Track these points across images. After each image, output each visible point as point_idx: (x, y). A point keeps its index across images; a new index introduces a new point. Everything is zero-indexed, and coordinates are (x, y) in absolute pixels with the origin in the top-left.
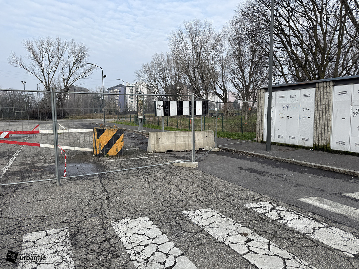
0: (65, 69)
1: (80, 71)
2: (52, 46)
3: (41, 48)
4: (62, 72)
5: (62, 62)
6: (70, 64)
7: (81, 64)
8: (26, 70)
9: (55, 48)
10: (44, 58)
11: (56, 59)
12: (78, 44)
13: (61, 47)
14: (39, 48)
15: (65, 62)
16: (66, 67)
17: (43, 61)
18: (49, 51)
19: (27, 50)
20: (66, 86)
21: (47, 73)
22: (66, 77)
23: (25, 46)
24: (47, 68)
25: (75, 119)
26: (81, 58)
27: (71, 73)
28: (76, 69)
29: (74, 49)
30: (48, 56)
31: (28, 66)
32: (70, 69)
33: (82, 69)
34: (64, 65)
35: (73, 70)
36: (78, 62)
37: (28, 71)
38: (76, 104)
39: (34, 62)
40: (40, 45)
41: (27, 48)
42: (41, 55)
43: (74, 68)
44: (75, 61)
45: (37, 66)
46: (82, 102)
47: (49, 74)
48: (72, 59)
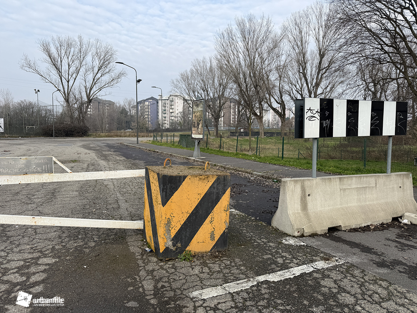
0: (88, 76)
1: (106, 78)
2: (73, 47)
3: (60, 49)
4: (84, 79)
5: (84, 66)
6: (94, 69)
7: (107, 70)
8: (40, 76)
9: (76, 49)
10: (63, 61)
11: (77, 63)
12: (104, 45)
13: (84, 49)
14: (57, 49)
15: (88, 67)
16: (89, 73)
17: (61, 65)
18: (69, 54)
19: (42, 51)
20: (88, 96)
21: (66, 80)
22: (89, 85)
23: (39, 46)
24: (66, 74)
25: (99, 137)
26: (107, 62)
27: (95, 81)
28: (101, 76)
29: (99, 51)
30: (67, 59)
31: (43, 72)
32: (94, 76)
33: (109, 76)
34: (86, 71)
35: (97, 77)
36: (103, 67)
37: (43, 78)
38: (100, 119)
39: (51, 66)
40: (59, 45)
41: (42, 49)
42: (59, 58)
43: (99, 75)
44: (100, 66)
45: (54, 72)
46: (107, 118)
47: (68, 82)
48: (97, 63)
